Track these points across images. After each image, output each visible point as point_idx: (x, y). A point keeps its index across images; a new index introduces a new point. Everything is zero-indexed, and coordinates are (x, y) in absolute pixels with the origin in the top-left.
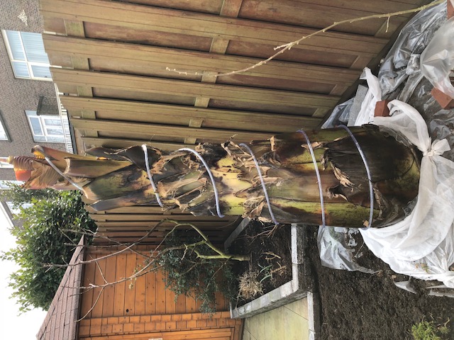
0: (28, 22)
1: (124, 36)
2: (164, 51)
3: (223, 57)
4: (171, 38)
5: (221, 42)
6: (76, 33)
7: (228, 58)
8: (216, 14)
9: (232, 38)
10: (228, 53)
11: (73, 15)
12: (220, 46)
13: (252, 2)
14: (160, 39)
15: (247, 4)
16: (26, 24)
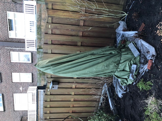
0: (22, 90)
1: (59, 43)
2: (68, 46)
3: (80, 47)
4: (69, 43)
5: (79, 43)
6: (50, 43)
7: (82, 47)
8: (78, 36)
9: (82, 41)
10: (81, 46)
11: (50, 38)
12: (79, 44)
13: (85, 33)
14: (67, 43)
15: (83, 33)
16: (22, 91)
